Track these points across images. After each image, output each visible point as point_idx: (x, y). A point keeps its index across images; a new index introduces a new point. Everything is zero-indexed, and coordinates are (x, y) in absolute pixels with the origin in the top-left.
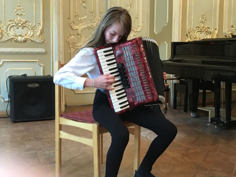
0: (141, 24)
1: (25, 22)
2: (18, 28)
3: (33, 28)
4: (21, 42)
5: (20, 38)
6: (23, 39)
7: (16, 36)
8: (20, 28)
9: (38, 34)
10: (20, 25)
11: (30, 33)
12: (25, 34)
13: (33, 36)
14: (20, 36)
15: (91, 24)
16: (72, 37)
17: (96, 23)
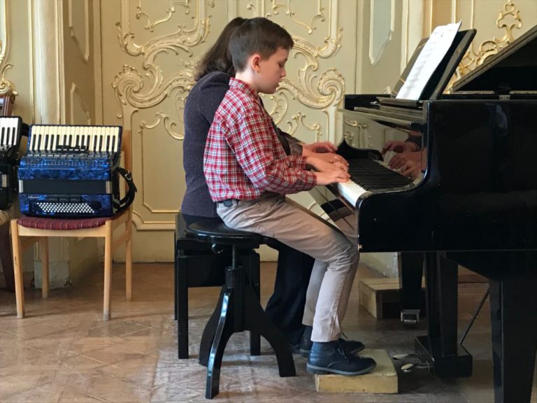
0: (333, 35)
15: (183, 37)
16: (129, 75)
17: (196, 36)
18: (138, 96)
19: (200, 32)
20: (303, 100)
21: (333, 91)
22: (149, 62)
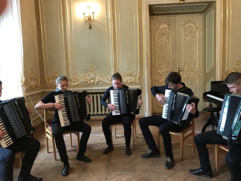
0: (198, 67)
1: (132, 73)
2: (128, 77)
3: (135, 76)
4: (130, 83)
5: (129, 81)
6: (130, 81)
7: (127, 80)
8: (129, 76)
9: (138, 79)
10: (129, 75)
11: (134, 79)
12: (132, 79)
13: (135, 80)
14: (129, 80)
15: (168, 69)
16: (157, 77)
17: (170, 69)
18: (159, 81)
19: (171, 68)
20: (192, 80)
21: (198, 78)
22: (161, 74)
